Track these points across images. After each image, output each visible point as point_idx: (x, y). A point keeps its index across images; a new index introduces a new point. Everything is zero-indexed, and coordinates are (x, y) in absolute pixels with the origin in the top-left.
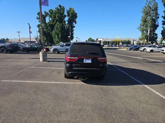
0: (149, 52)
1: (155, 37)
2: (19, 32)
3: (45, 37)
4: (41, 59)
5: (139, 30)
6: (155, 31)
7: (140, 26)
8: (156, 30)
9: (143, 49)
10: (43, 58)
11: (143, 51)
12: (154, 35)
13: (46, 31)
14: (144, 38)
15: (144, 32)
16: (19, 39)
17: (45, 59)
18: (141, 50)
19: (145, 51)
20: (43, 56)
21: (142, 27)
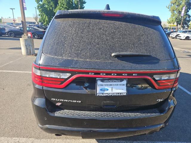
0: (184, 40)
1: (188, 19)
2: (12, 9)
3: (46, 17)
4: (23, 51)
5: (169, 9)
6: (188, 12)
7: (170, 4)
8: (190, 10)
9: (175, 35)
10: (27, 49)
11: (175, 37)
12: (186, 17)
13: (47, 8)
14: (174, 20)
15: (175, 12)
16: (12, 18)
17: (30, 51)
18: (173, 37)
19: (178, 37)
20: (26, 46)
21: (173, 5)
